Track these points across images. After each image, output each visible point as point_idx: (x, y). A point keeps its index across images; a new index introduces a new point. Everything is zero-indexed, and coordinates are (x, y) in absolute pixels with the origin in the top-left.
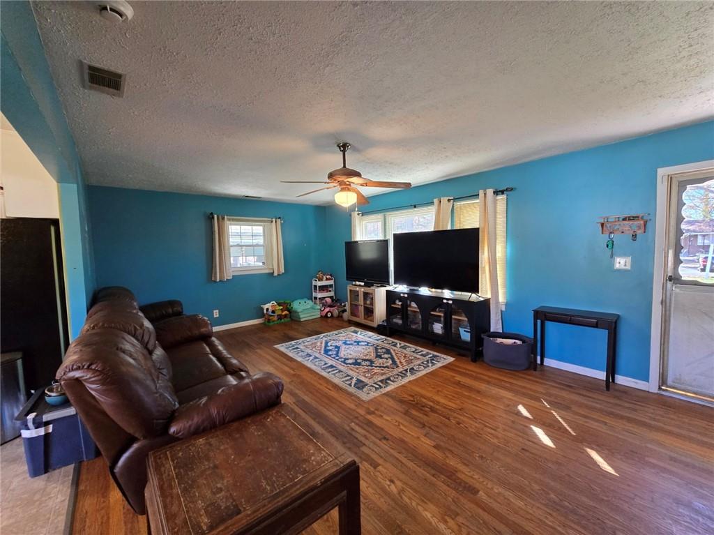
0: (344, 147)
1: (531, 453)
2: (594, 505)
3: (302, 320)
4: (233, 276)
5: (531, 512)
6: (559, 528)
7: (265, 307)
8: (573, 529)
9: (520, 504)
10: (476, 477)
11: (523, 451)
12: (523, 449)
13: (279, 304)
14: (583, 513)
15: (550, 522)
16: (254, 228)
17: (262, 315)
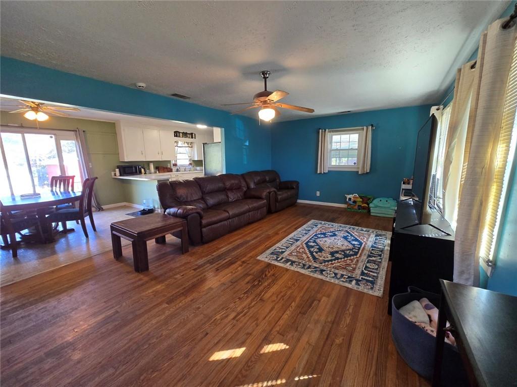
0: (265, 75)
1: (202, 338)
2: (139, 365)
3: (372, 214)
4: (328, 171)
5: (147, 325)
6: (131, 336)
7: (348, 197)
8: (127, 343)
9: (154, 322)
10: (180, 304)
11: (205, 333)
12: (207, 334)
13: (361, 197)
14: (136, 354)
15: (137, 333)
16: (352, 135)
17: (346, 203)
